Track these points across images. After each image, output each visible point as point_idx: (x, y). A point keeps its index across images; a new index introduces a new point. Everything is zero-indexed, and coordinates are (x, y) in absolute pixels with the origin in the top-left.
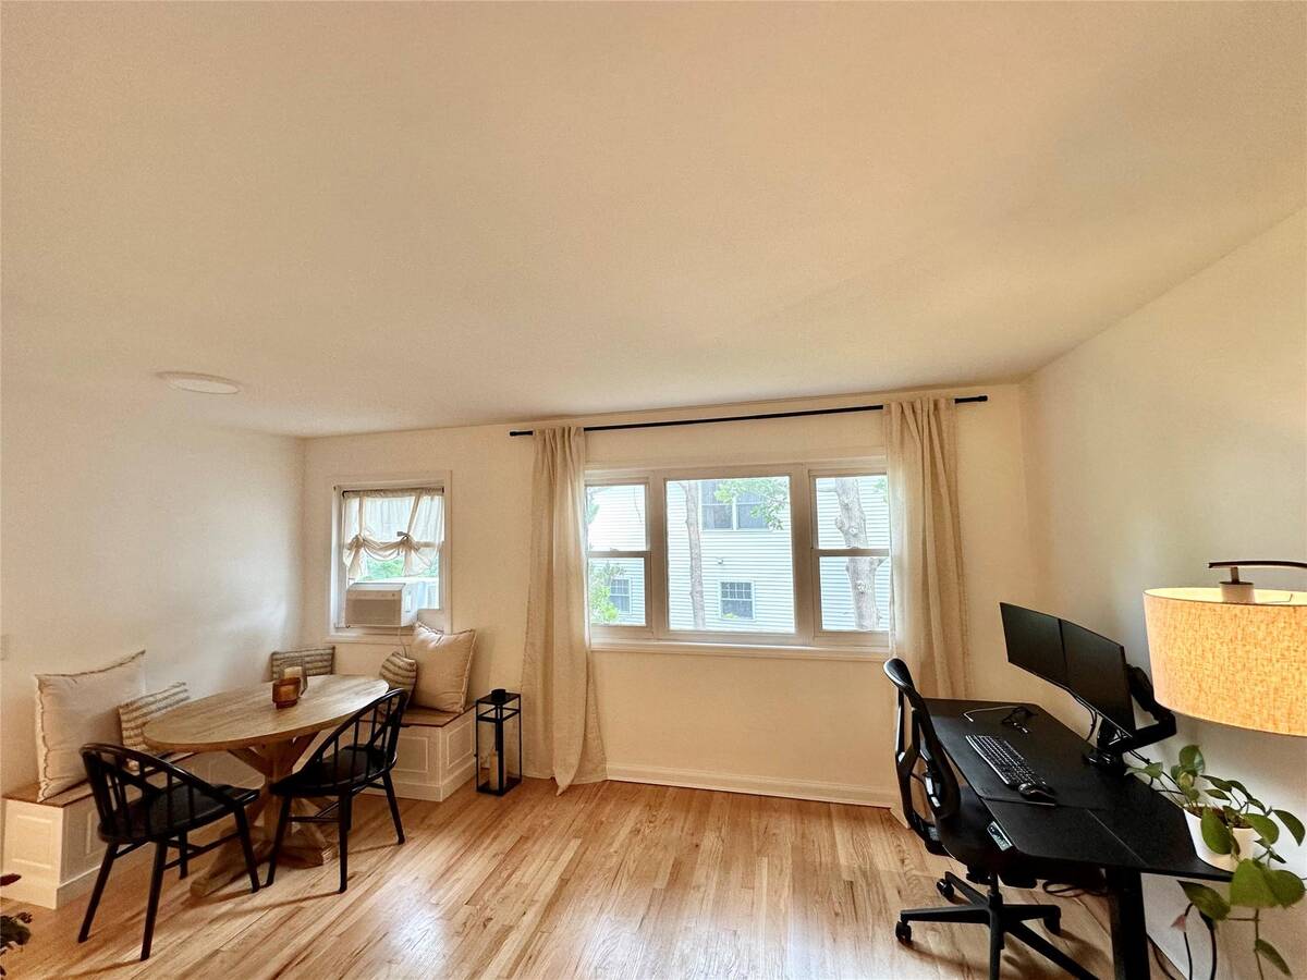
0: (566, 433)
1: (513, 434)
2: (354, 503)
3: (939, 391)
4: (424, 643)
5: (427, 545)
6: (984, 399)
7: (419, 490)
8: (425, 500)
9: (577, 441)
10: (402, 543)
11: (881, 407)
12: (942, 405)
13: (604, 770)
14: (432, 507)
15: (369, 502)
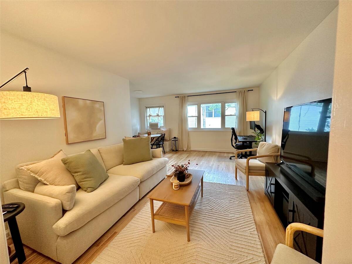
0: (185, 97)
1: (176, 97)
2: (148, 109)
3: (245, 89)
4: (162, 131)
5: (161, 116)
6: (253, 90)
7: (159, 107)
8: (160, 108)
9: (186, 98)
10: (157, 115)
11: (236, 92)
12: (245, 91)
13: (191, 149)
14: (162, 109)
15: (151, 109)
